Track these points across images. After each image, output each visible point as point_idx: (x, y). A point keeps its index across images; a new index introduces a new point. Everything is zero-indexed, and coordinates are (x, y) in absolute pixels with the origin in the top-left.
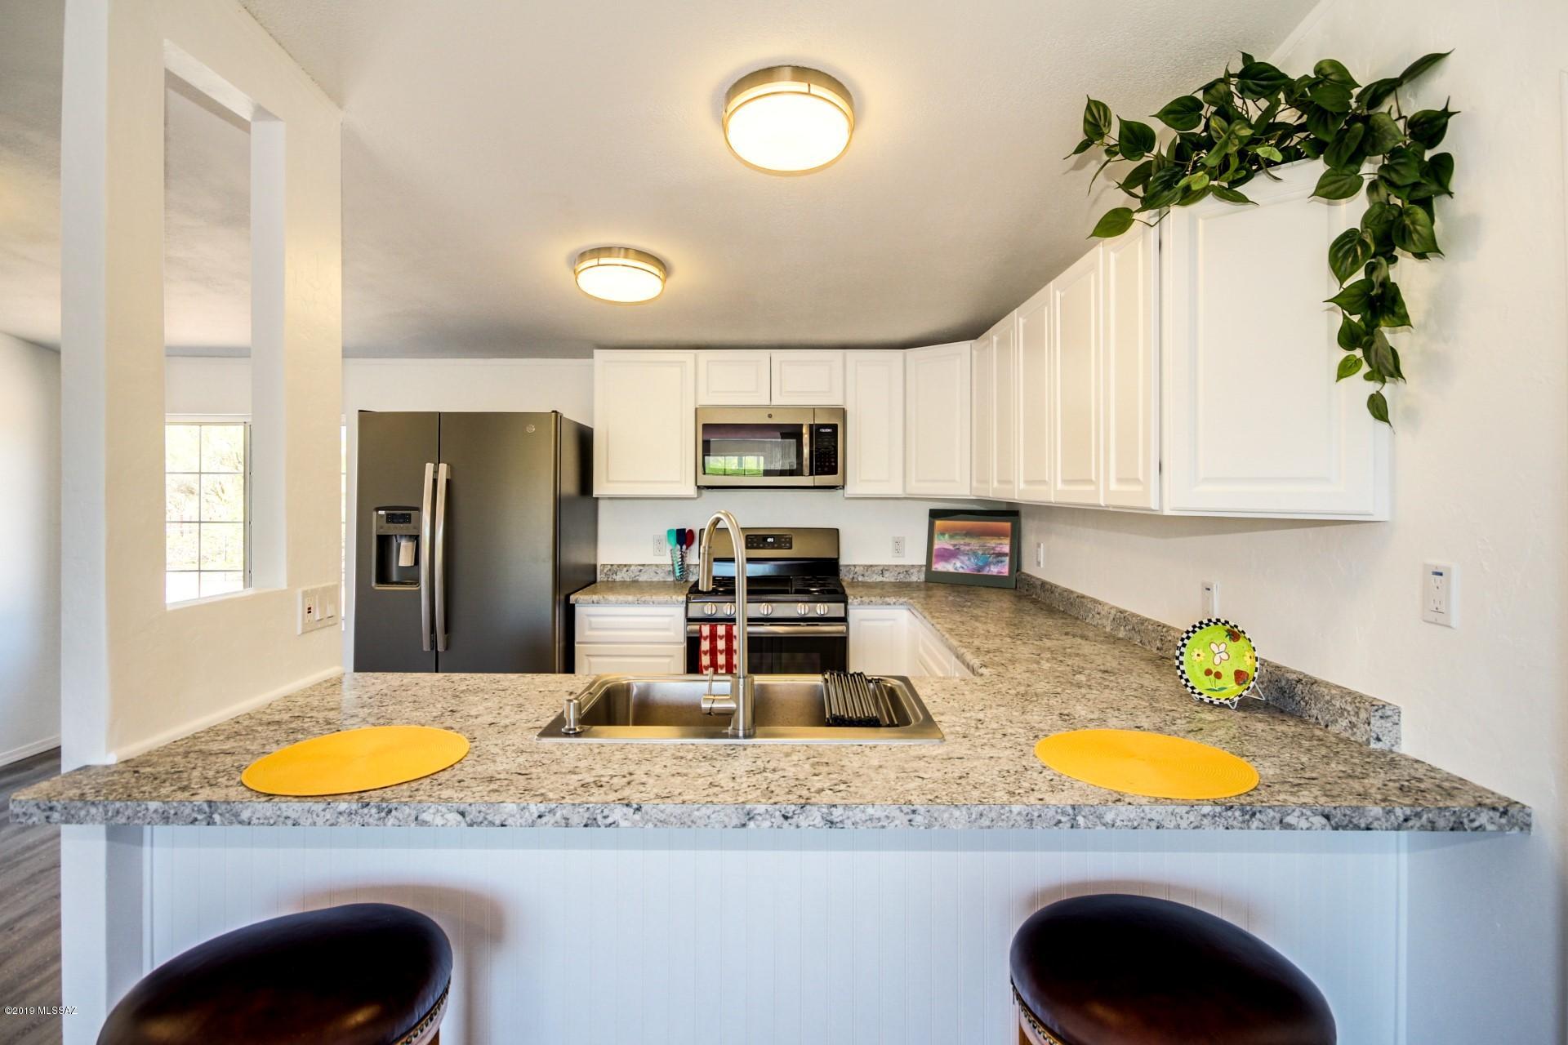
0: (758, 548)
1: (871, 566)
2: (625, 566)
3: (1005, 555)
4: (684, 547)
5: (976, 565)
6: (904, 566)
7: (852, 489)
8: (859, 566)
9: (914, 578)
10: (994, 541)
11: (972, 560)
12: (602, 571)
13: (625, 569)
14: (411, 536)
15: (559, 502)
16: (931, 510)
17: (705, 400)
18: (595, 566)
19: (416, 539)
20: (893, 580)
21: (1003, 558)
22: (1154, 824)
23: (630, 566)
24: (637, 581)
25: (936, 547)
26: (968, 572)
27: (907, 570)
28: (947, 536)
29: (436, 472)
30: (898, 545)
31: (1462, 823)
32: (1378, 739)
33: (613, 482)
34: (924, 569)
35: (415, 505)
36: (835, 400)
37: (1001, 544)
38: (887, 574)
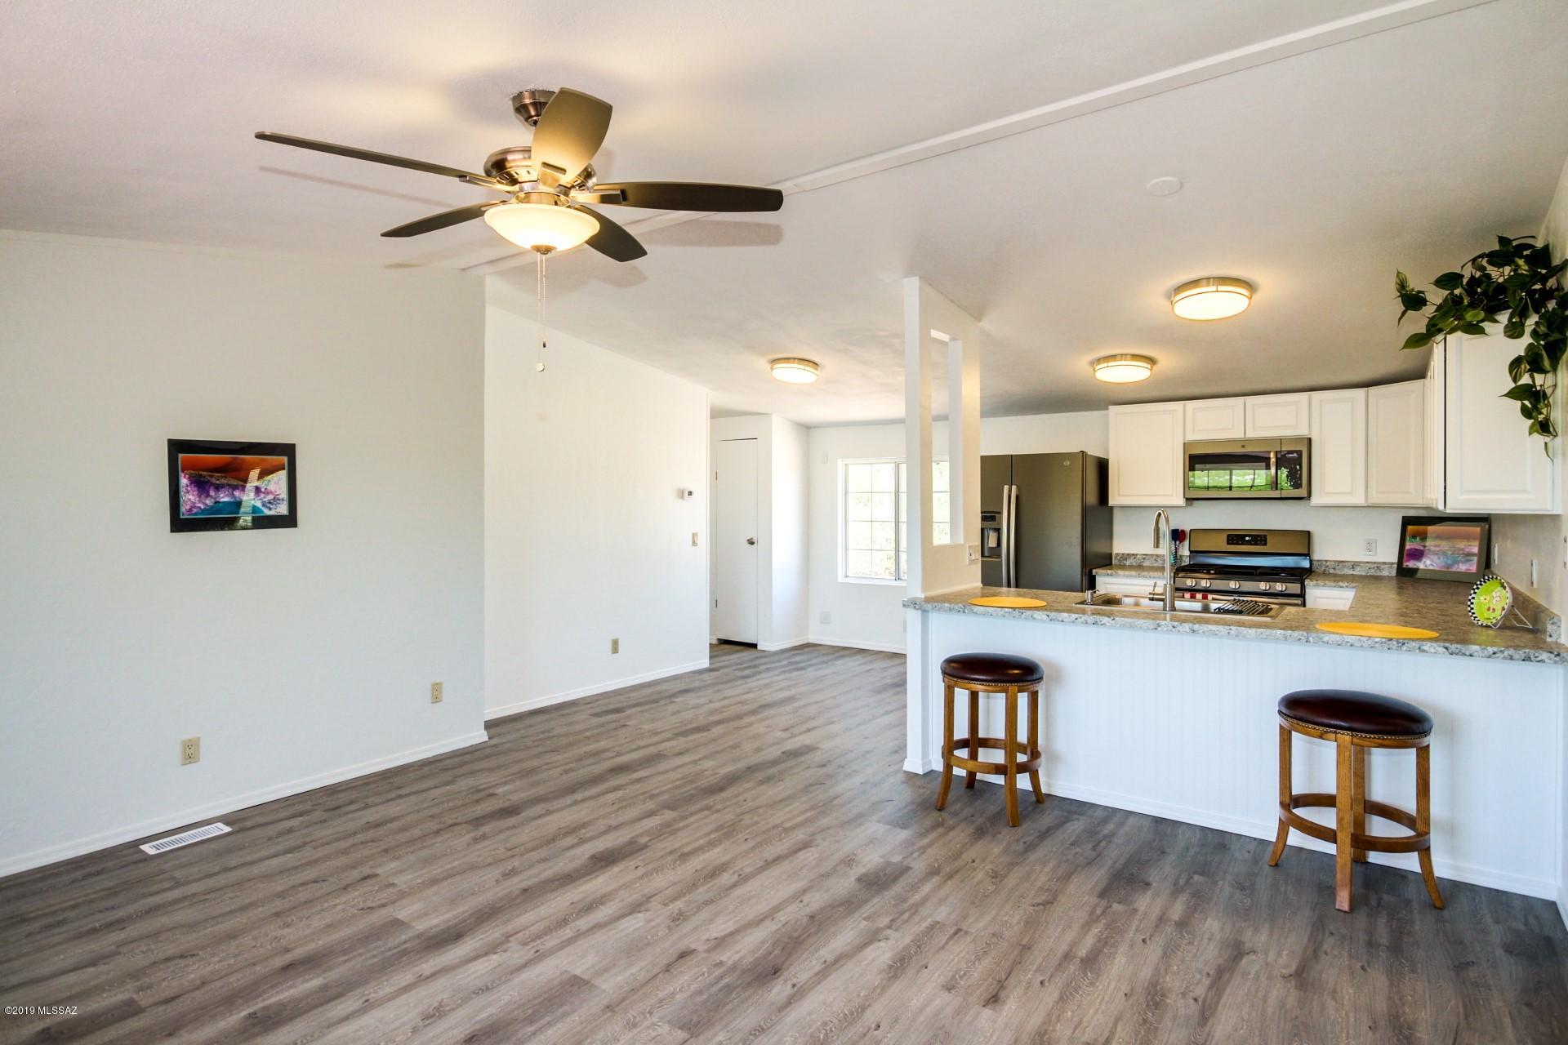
0: (1238, 544)
1: (1342, 562)
2: (1133, 555)
3: (1474, 555)
4: (1178, 542)
5: (1446, 563)
6: (1375, 563)
7: (1316, 499)
8: (1331, 561)
9: (1385, 573)
10: (1464, 543)
11: (1442, 558)
12: (1116, 558)
13: (1133, 557)
14: (995, 529)
15: (1085, 510)
16: (1403, 517)
17: (1191, 437)
18: (1111, 555)
19: (998, 531)
20: (1364, 574)
21: (1472, 558)
22: (1349, 644)
23: (1137, 555)
24: (1142, 566)
25: (1407, 547)
26: (1437, 568)
27: (1378, 566)
28: (1418, 539)
29: (1010, 491)
30: (1370, 545)
31: (1530, 658)
32: (1551, 636)
33: (1123, 496)
34: (1396, 566)
35: (998, 510)
36: (1302, 431)
37: (1470, 546)
38: (1358, 569)
